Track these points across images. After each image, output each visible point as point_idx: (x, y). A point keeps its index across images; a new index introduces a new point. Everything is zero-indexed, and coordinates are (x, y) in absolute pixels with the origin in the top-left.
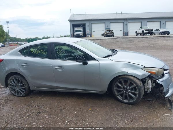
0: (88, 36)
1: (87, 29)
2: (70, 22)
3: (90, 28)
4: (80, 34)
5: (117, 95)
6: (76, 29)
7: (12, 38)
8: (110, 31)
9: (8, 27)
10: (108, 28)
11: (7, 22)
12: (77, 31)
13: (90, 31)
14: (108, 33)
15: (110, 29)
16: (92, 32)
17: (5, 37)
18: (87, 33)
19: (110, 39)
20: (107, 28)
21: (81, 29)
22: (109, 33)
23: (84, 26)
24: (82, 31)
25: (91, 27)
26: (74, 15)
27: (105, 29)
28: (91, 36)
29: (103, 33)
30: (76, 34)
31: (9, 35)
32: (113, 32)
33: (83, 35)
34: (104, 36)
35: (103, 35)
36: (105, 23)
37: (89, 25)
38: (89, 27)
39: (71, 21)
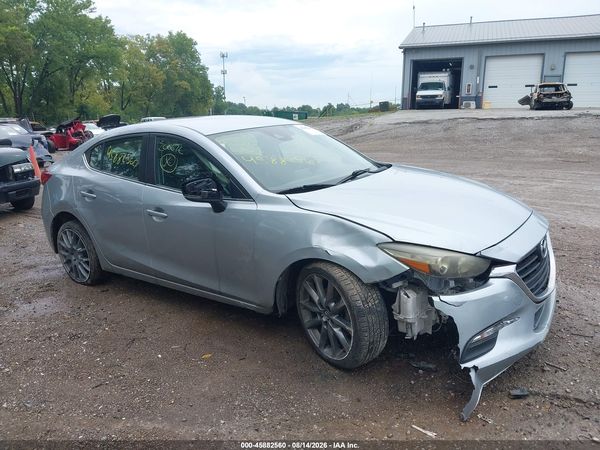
0: (468, 106)
1: (468, 79)
2: (404, 52)
3: (478, 75)
4: (437, 96)
5: (307, 326)
6: (425, 78)
7: (235, 105)
8: (557, 87)
9: (224, 72)
10: (555, 73)
11: (223, 56)
12: (426, 86)
13: (478, 85)
14: (545, 95)
15: (561, 77)
16: (486, 89)
17: (213, 101)
18: (464, 92)
19: (543, 118)
20: (550, 73)
21: (443, 77)
22: (550, 96)
23: (455, 68)
24: (447, 85)
25: (481, 71)
26: (424, 27)
27: (543, 77)
28: (479, 106)
29: (527, 92)
30: (422, 96)
31: (225, 98)
32: (568, 93)
33: (447, 102)
34: (528, 106)
35: (525, 101)
36: (543, 55)
37: (475, 64)
38: (475, 71)
39: (407, 50)
